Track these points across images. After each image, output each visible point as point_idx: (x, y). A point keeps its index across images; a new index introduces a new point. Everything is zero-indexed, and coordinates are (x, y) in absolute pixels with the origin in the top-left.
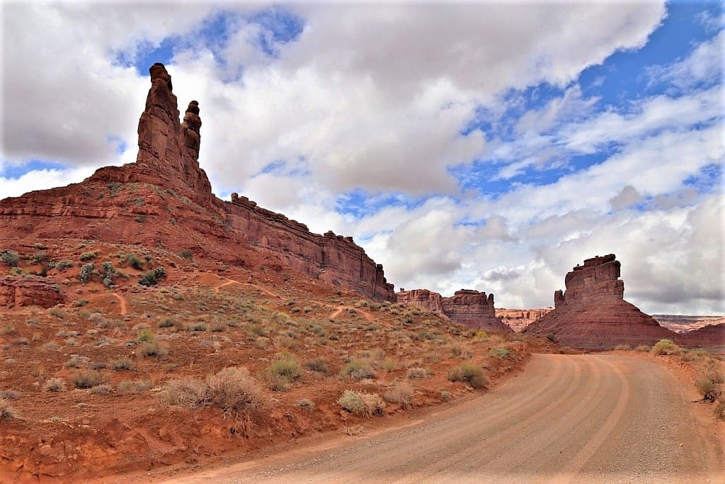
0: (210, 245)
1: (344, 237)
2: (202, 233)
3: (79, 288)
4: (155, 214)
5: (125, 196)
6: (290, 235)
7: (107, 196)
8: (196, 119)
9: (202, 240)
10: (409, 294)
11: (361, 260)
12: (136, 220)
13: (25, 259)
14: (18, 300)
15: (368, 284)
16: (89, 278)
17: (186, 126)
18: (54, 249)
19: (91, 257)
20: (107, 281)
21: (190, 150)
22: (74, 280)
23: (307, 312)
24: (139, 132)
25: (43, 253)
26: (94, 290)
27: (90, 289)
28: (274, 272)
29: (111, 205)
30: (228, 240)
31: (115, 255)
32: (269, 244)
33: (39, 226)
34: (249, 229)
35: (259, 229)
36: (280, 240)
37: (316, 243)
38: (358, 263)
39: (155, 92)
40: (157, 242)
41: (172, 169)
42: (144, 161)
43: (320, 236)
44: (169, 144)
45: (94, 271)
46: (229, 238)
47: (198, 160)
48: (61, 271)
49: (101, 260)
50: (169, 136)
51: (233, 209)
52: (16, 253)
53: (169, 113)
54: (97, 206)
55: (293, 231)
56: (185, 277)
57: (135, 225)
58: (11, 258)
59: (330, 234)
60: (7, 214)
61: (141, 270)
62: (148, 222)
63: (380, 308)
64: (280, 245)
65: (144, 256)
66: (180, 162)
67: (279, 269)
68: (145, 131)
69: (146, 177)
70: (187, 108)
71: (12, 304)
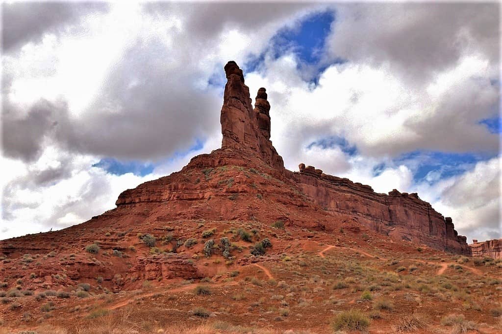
0: (294, 214)
1: (409, 194)
2: (284, 204)
3: (205, 261)
4: (245, 192)
5: (217, 179)
6: (357, 197)
7: (202, 180)
8: (265, 104)
9: (285, 211)
10: (483, 245)
11: (429, 215)
12: (230, 199)
13: (159, 240)
14: (165, 274)
15: (439, 237)
16: (211, 253)
17: (258, 111)
18: (179, 230)
19: (211, 234)
20: (226, 253)
21: (263, 132)
22: (200, 254)
23: (412, 270)
24: (222, 122)
25: (171, 234)
26: (217, 261)
27: (214, 261)
28: (353, 234)
29: (208, 187)
30: (307, 208)
31: (228, 231)
32: (337, 208)
33: (153, 211)
34: (318, 195)
35: (327, 194)
36: (348, 203)
37: (382, 203)
38: (427, 218)
39: (231, 86)
40: (250, 216)
41: (251, 150)
42: (228, 146)
43: (384, 195)
44: (246, 129)
45: (215, 246)
46: (307, 206)
47: (270, 139)
48: (188, 247)
49: (218, 236)
50: (246, 122)
51: (302, 179)
52: (152, 236)
53: (244, 103)
54: (196, 189)
55: (359, 193)
56: (289, 246)
57: (229, 203)
58: (149, 240)
59: (395, 193)
60: (127, 204)
61: (251, 242)
62: (239, 199)
63: (484, 263)
64: (347, 207)
65: (251, 230)
66: (257, 142)
67: (357, 231)
68: (227, 121)
69: (232, 160)
70: (256, 95)
71: (161, 277)
